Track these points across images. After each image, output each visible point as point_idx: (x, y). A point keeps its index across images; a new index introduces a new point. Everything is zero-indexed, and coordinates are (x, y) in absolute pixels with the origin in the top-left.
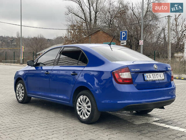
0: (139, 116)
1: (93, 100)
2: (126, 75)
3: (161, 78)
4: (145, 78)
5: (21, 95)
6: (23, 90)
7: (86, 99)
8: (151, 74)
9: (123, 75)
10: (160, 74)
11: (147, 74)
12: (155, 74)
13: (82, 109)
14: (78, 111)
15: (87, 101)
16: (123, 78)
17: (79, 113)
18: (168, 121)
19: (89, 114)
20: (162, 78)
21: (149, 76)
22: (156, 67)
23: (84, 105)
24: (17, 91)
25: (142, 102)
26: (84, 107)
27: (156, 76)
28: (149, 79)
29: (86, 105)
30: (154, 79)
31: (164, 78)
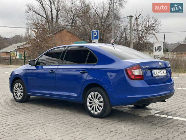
1: (106, 96)
3: (164, 74)
4: (153, 75)
5: (19, 94)
6: (21, 89)
7: (97, 95)
8: (157, 71)
9: (135, 72)
10: (163, 70)
11: (154, 71)
12: (160, 70)
13: (93, 105)
14: (89, 107)
18: (167, 113)
19: (101, 108)
21: (155, 73)
22: (160, 64)
23: (95, 101)
24: (14, 91)
26: (95, 103)
27: (160, 72)
28: (156, 75)
29: (98, 101)
30: (159, 75)
31: (166, 74)
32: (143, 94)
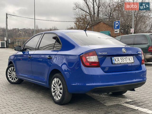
0: (114, 97)
1: (65, 83)
2: (93, 59)
3: (130, 61)
4: (113, 62)
8: (119, 58)
9: (91, 58)
10: (129, 57)
11: (115, 58)
12: (124, 57)
13: (55, 91)
14: (53, 93)
15: (59, 83)
16: (91, 61)
17: (53, 94)
18: (139, 103)
19: (61, 95)
20: (132, 61)
21: (117, 60)
22: (124, 50)
23: (57, 87)
24: (8, 74)
25: (114, 84)
26: (57, 89)
27: (125, 60)
28: (117, 62)
29: (59, 87)
30: (123, 62)
31: (133, 62)
32: (102, 82)
